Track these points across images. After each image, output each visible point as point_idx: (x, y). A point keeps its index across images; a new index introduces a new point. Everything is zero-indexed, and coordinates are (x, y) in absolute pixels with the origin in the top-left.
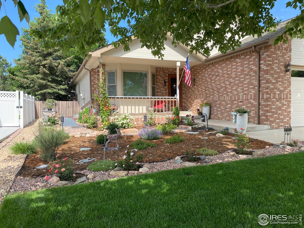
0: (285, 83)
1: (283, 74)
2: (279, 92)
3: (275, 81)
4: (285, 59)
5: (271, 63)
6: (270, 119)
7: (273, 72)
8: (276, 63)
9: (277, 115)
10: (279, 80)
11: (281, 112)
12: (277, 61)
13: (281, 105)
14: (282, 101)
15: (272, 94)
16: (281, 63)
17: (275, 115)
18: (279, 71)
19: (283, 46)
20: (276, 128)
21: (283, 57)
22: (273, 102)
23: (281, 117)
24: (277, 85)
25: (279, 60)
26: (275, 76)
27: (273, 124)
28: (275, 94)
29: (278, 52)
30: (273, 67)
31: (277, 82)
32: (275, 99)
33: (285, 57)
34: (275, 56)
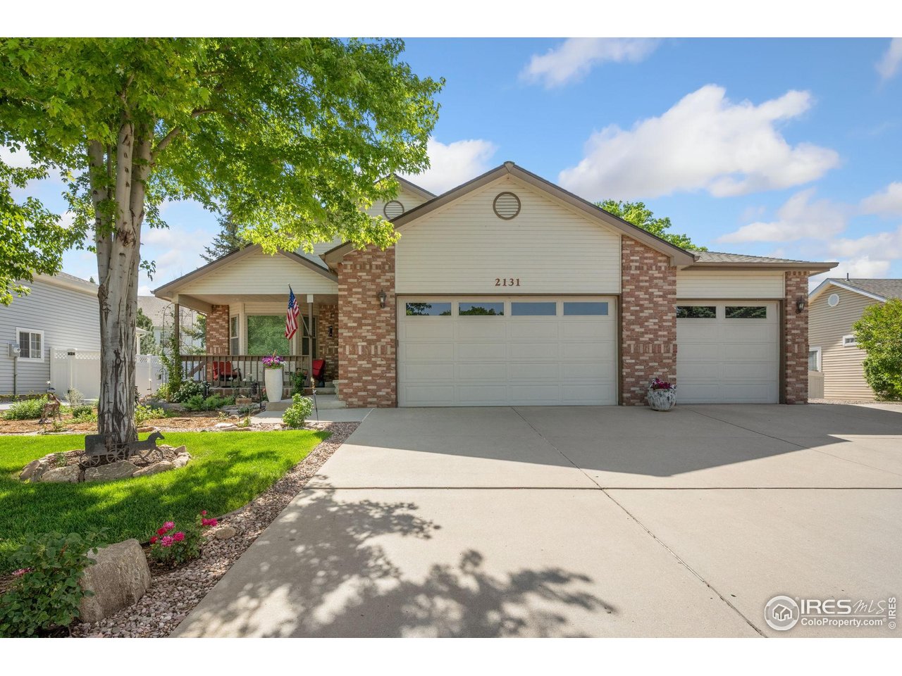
0: (379, 328)
1: (375, 312)
2: (365, 344)
3: (355, 325)
4: (378, 285)
5: (346, 293)
6: (345, 391)
7: (350, 309)
8: (357, 293)
9: (360, 384)
10: (363, 321)
11: (370, 378)
12: (360, 290)
13: (370, 366)
14: (373, 359)
15: (347, 347)
16: (369, 293)
17: (355, 384)
18: (365, 306)
19: (373, 263)
20: (359, 407)
21: (373, 281)
22: (350, 360)
23: (369, 387)
24: (359, 331)
25: (364, 287)
26: (354, 315)
27: (350, 400)
28: (354, 346)
29: (359, 274)
30: (350, 299)
31: (360, 325)
32: (356, 356)
33: (377, 280)
34: (356, 280)
